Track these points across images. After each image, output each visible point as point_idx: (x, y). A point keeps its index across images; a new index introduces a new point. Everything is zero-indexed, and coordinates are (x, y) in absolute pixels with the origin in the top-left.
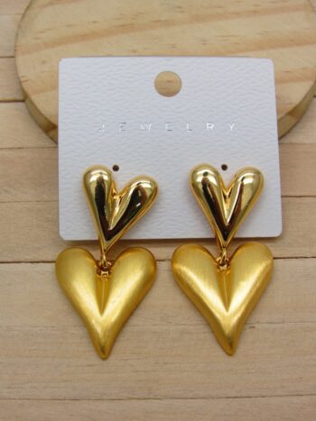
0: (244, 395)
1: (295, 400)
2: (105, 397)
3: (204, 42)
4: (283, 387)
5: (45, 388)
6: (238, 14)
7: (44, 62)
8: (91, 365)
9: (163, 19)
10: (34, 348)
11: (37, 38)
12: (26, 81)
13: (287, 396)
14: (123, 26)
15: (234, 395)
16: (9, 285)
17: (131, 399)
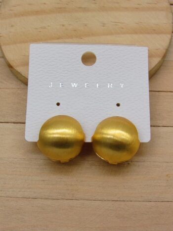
0: (121, 200)
1: (148, 204)
2: (50, 198)
3: (104, 25)
4: (142, 197)
5: (19, 191)
7: (12, 26)
8: (43, 181)
11: (11, 10)
13: (144, 201)
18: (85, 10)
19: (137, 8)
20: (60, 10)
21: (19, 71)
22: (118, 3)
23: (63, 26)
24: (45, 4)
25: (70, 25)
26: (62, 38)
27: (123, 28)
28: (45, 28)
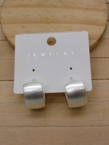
3: (65, 17)
6: (80, 8)
7: (10, 13)
9: (54, 4)
10: (10, 109)
12: (2, 18)
14: (40, 4)
15: (73, 125)
16: (2, 88)
17: (40, 126)
18: (55, 7)
19: (87, 8)
20: (40, 5)
21: (10, 40)
22: (75, 4)
23: (40, 15)
24: (31, 1)
25: (44, 15)
26: (38, 23)
27: (76, 20)
28: (29, 16)
